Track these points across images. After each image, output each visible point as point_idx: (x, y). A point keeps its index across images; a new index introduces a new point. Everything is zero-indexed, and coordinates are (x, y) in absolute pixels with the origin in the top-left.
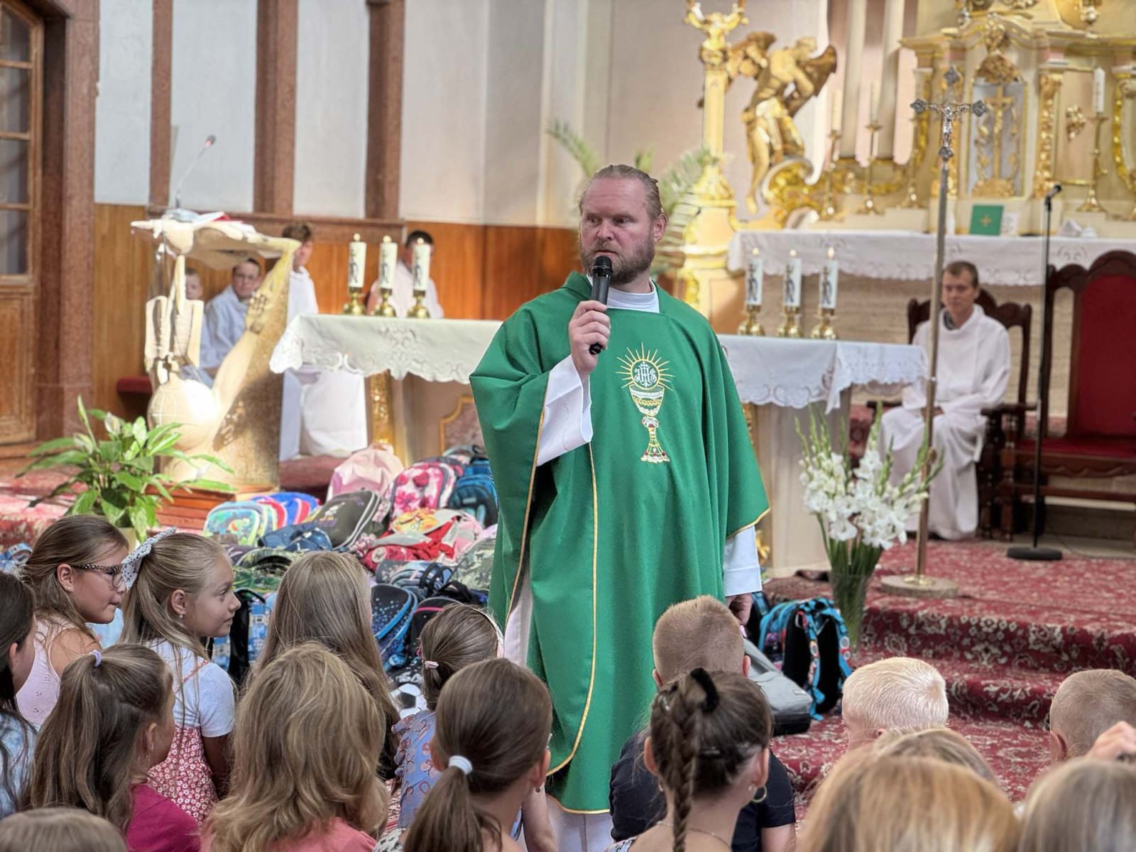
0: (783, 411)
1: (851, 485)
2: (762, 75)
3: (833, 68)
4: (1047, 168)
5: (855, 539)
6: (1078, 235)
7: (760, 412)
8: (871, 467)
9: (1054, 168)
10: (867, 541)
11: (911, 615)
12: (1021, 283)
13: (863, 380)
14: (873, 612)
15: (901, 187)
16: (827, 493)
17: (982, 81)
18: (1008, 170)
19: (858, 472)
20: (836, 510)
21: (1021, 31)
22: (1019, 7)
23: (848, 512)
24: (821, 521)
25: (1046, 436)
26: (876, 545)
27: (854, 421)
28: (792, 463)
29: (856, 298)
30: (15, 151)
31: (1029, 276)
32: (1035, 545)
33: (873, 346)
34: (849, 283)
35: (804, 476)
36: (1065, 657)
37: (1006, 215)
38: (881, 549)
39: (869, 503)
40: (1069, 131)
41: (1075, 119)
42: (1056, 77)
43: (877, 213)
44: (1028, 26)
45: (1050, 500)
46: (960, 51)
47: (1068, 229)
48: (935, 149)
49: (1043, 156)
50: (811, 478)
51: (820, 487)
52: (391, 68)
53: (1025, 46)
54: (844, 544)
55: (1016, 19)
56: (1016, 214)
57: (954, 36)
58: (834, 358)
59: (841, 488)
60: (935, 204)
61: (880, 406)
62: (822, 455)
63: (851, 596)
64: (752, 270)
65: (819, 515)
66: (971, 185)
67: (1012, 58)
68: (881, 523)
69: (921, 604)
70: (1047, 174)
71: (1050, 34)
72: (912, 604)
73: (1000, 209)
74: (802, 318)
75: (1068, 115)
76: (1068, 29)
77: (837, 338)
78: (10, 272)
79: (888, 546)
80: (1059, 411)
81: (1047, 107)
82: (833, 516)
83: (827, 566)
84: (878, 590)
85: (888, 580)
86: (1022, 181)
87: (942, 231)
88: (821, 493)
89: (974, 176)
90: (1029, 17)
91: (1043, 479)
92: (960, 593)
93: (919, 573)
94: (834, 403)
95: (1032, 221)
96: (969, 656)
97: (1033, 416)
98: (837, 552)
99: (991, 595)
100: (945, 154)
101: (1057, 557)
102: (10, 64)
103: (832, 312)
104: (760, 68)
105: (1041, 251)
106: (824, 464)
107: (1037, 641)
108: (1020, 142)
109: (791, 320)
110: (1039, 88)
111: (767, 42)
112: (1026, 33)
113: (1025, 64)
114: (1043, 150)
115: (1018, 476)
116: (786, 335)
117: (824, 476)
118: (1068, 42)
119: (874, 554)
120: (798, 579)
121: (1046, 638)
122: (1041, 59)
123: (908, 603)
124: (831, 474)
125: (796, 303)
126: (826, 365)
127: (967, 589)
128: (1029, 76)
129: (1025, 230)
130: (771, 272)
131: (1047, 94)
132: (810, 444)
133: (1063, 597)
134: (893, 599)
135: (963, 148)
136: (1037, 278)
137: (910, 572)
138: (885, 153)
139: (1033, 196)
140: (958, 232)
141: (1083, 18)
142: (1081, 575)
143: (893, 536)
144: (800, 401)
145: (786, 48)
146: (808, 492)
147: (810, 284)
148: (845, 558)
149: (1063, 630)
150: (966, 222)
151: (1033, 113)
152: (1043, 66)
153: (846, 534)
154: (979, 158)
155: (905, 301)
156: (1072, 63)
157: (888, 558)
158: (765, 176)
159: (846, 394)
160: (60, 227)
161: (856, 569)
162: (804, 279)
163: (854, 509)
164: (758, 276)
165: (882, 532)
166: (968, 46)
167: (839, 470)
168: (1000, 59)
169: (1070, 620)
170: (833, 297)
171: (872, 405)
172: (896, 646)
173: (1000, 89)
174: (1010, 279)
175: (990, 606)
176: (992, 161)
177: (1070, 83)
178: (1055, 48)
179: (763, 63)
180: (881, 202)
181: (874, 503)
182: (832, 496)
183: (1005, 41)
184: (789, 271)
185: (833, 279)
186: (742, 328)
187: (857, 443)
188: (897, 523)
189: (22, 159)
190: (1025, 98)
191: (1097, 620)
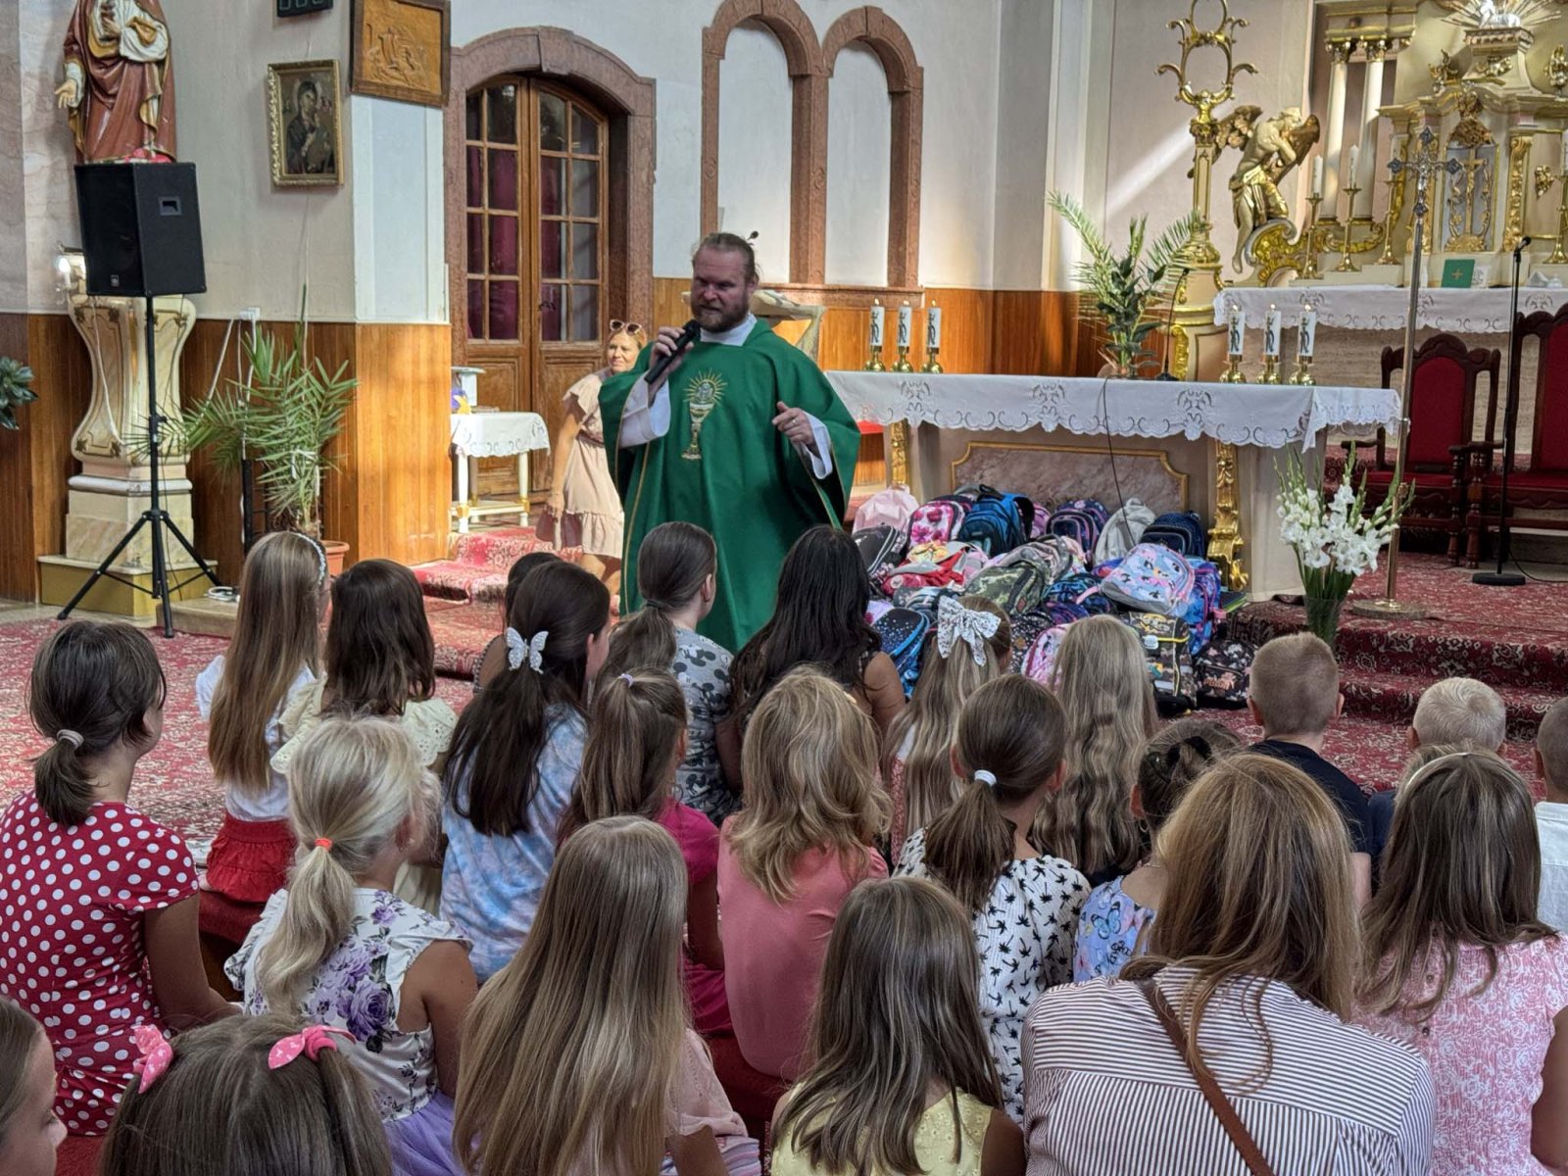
0: (1260, 452)
1: (1325, 517)
2: (1247, 144)
3: (1316, 137)
4: (1516, 224)
5: (1328, 567)
6: (1545, 285)
7: (1240, 453)
8: (1345, 502)
9: (1522, 225)
10: (1340, 569)
11: (1381, 636)
12: (1490, 330)
13: (1337, 422)
14: (1345, 632)
15: (1377, 246)
16: (1302, 525)
17: (1455, 145)
18: (1479, 228)
19: (1332, 506)
20: (1311, 540)
21: (1493, 97)
22: (1492, 75)
23: (1321, 543)
24: (1297, 551)
25: (1512, 471)
26: (1348, 572)
27: (1329, 461)
28: (1270, 499)
29: (1332, 348)
30: (586, 233)
31: (1497, 324)
32: (1499, 572)
33: (1348, 391)
34: (1325, 334)
35: (1281, 509)
36: (1526, 673)
37: (1476, 268)
38: (1353, 575)
39: (1343, 534)
40: (1538, 190)
41: (1543, 178)
42: (1526, 139)
43: (1354, 269)
44: (1500, 92)
45: (1513, 530)
46: (1435, 117)
47: (1536, 281)
48: (1411, 206)
49: (1513, 213)
50: (1288, 511)
51: (1296, 519)
52: (912, 150)
53: (1496, 110)
54: (1318, 571)
55: (1488, 86)
56: (1486, 268)
57: (1429, 103)
58: (1311, 401)
59: (1316, 520)
60: (1409, 260)
61: (1353, 445)
62: (1298, 490)
63: (1324, 618)
64: (1235, 323)
65: (1295, 545)
66: (1444, 242)
67: (1485, 121)
68: (1353, 552)
69: (1391, 625)
70: (1516, 230)
71: (1521, 99)
72: (1382, 626)
73: (1472, 263)
74: (1281, 367)
75: (1537, 174)
76: (1537, 94)
77: (1314, 384)
78: (584, 339)
79: (1359, 572)
80: (1524, 448)
81: (1517, 168)
82: (1308, 546)
83: (1301, 591)
84: (1350, 612)
85: (1358, 604)
86: (1493, 239)
87: (1416, 284)
88: (1297, 525)
89: (1447, 235)
90: (1501, 84)
91: (1508, 511)
92: (1427, 615)
93: (1388, 597)
94: (1310, 442)
95: (1501, 274)
96: (1435, 673)
97: (1499, 453)
98: (1311, 578)
99: (1456, 617)
100: (1420, 211)
101: (1521, 582)
102: (581, 156)
103: (1310, 359)
104: (1246, 138)
105: (1509, 300)
106: (1300, 499)
107: (1498, 660)
108: (1490, 201)
109: (1270, 368)
110: (1510, 149)
111: (1255, 113)
112: (1498, 98)
113: (1496, 128)
114: (1512, 208)
115: (1484, 509)
116: (1266, 381)
117: (1300, 510)
118: (1540, 105)
119: (1348, 579)
120: (1274, 603)
121: (1507, 654)
122: (1511, 123)
123: (1378, 624)
124: (1307, 508)
125: (1276, 352)
126: (1303, 409)
127: (1434, 612)
128: (1501, 139)
129: (1494, 283)
130: (1253, 326)
131: (1517, 155)
132: (1288, 480)
133: (1526, 618)
134: (1364, 621)
135: (1436, 207)
136: (1505, 326)
137: (1380, 597)
138: (1365, 213)
139: (1503, 250)
140: (1430, 285)
141: (1553, 83)
142: (1543, 598)
143: (1364, 564)
144: (1277, 441)
145: (1271, 120)
146: (1284, 524)
147: (1287, 335)
148: (1320, 585)
149: (1525, 649)
150: (1439, 277)
151: (1503, 175)
152: (1513, 129)
153: (1319, 562)
154: (1452, 216)
155: (1378, 350)
156: (1542, 126)
157: (1361, 584)
158: (1249, 238)
159: (1322, 434)
160: (624, 299)
161: (1329, 592)
162: (1283, 331)
163: (1328, 539)
164: (1240, 328)
165: (1354, 560)
166: (1443, 112)
167: (1314, 504)
168: (1473, 123)
169: (1532, 640)
170: (1310, 347)
171: (1346, 445)
172: (1366, 663)
173: (1473, 152)
174: (1479, 327)
175: (1456, 626)
176: (1464, 219)
177: (1539, 145)
178: (1526, 112)
179: (1250, 134)
180: (1357, 259)
181: (1348, 533)
182: (1307, 527)
183: (1478, 106)
184: (1270, 323)
185: (1311, 330)
186: (1224, 376)
187: (1332, 480)
188: (1367, 551)
189: (593, 240)
190: (1496, 159)
191: (1558, 639)
